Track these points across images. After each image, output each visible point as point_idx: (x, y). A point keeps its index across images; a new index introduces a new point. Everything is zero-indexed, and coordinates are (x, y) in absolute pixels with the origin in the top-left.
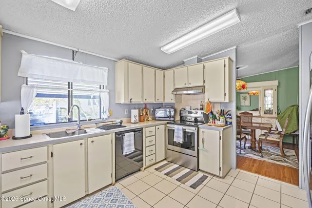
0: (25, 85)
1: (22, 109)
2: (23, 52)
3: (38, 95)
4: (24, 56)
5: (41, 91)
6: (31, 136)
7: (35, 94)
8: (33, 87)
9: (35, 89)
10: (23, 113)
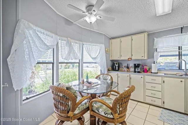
0: (156, 52)
1: (154, 62)
2: (155, 38)
3: (161, 56)
4: (155, 40)
5: (162, 54)
6: (157, 73)
7: (159, 56)
8: (159, 52)
9: (159, 53)
10: (154, 63)
